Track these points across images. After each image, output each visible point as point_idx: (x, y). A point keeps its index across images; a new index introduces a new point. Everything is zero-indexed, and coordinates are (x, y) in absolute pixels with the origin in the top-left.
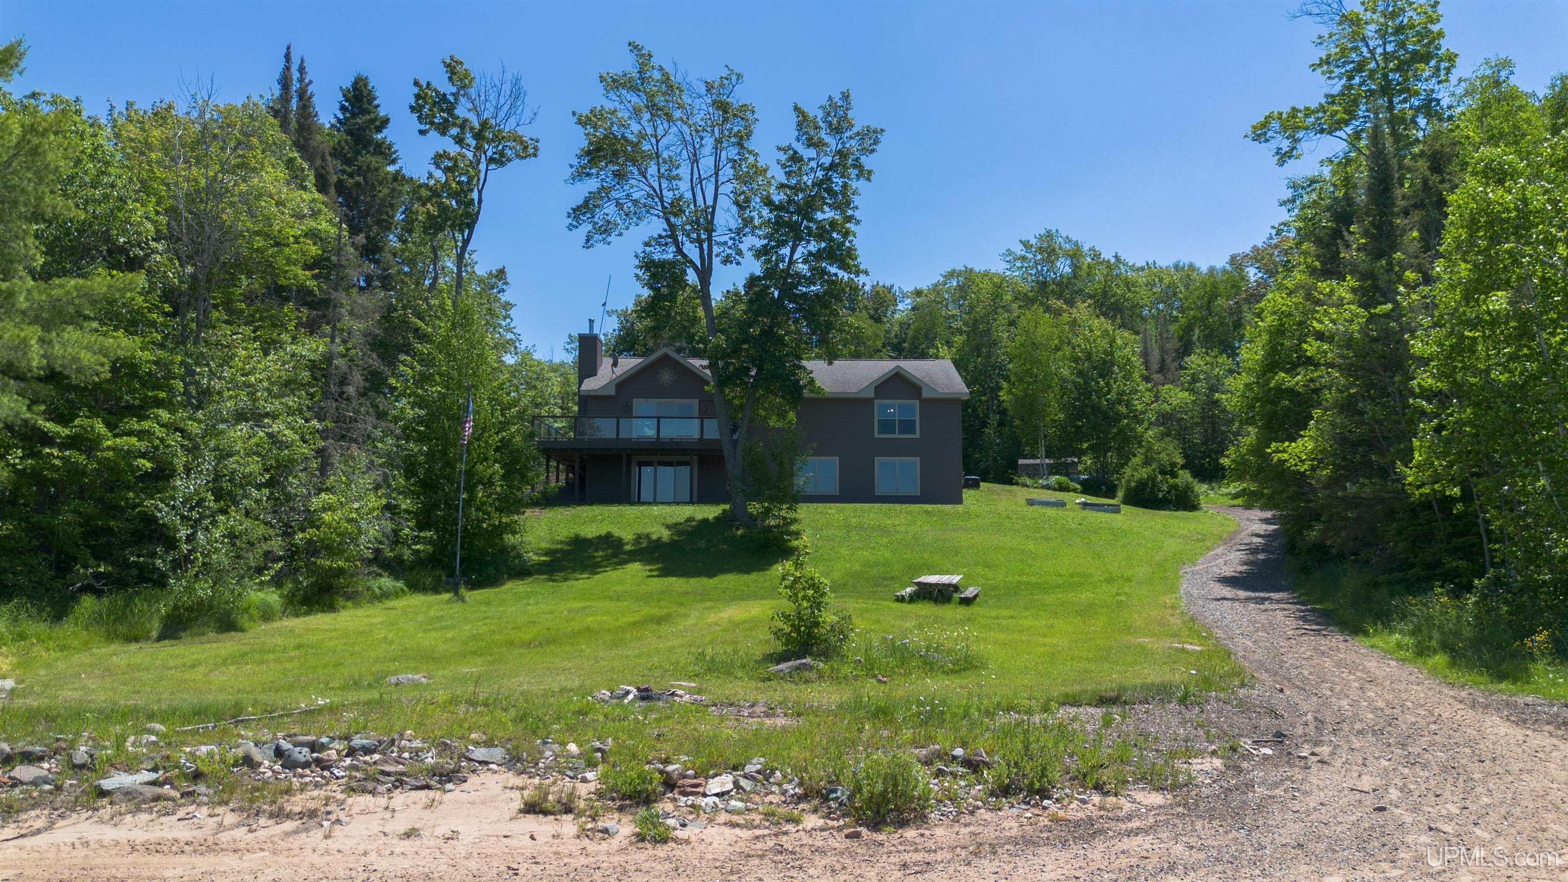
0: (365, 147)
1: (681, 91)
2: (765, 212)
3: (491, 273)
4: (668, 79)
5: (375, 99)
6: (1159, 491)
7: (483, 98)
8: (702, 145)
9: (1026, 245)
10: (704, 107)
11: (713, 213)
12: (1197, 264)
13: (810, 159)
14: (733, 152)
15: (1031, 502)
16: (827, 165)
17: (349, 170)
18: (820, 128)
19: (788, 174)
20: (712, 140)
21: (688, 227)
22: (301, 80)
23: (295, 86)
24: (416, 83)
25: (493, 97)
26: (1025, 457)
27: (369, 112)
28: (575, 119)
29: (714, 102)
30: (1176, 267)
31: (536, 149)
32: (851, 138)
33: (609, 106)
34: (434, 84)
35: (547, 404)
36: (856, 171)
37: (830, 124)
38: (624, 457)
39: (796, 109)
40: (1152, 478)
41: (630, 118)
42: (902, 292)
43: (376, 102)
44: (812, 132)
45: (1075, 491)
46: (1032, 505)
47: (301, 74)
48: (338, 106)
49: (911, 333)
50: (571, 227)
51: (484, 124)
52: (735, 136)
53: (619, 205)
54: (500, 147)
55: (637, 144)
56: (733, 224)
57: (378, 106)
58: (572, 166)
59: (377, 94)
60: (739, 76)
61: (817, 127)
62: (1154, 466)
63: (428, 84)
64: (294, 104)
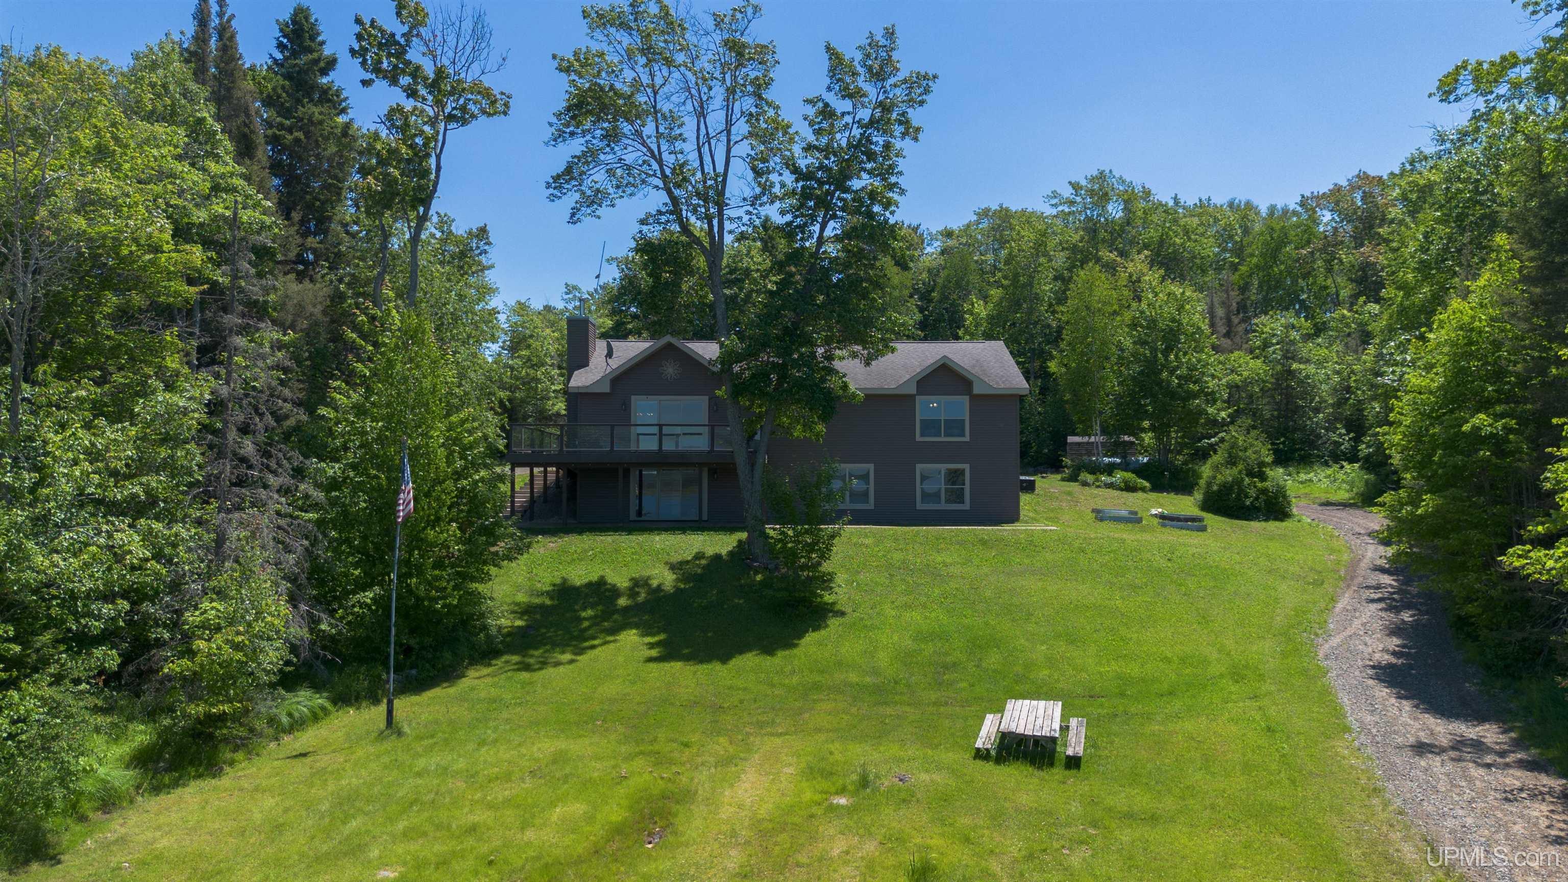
0: (309, 95)
1: (684, 29)
2: (789, 178)
3: (470, 233)
4: (667, 14)
5: (318, 34)
6: (1247, 497)
7: (439, 39)
8: (710, 98)
9: (1076, 187)
10: (712, 46)
11: (724, 181)
12: (1255, 202)
13: (843, 114)
14: (748, 104)
15: (1100, 516)
16: (867, 120)
17: (287, 123)
18: (858, 74)
19: (818, 132)
20: (722, 90)
21: (695, 201)
22: (221, 15)
23: (215, 22)
24: (358, 21)
25: (451, 40)
26: (1074, 434)
27: (310, 50)
28: (555, 64)
29: (726, 43)
30: (1231, 204)
31: (506, 105)
32: (895, 86)
33: (595, 47)
34: (379, 22)
35: (543, 365)
36: (902, 129)
37: (870, 69)
38: (621, 472)
39: (828, 48)
40: (1238, 482)
41: (621, 62)
42: (930, 234)
43: (320, 38)
44: (848, 79)
45: (1143, 489)
46: (1102, 520)
47: (221, 7)
48: (275, 43)
49: (940, 281)
50: (552, 198)
51: (440, 73)
52: (752, 83)
53: (611, 172)
54: (462, 101)
55: (630, 97)
56: (748, 193)
57: (323, 43)
58: (551, 125)
59: (321, 28)
60: (756, 9)
61: (855, 74)
62: (1241, 467)
63: (373, 21)
64: (213, 43)
